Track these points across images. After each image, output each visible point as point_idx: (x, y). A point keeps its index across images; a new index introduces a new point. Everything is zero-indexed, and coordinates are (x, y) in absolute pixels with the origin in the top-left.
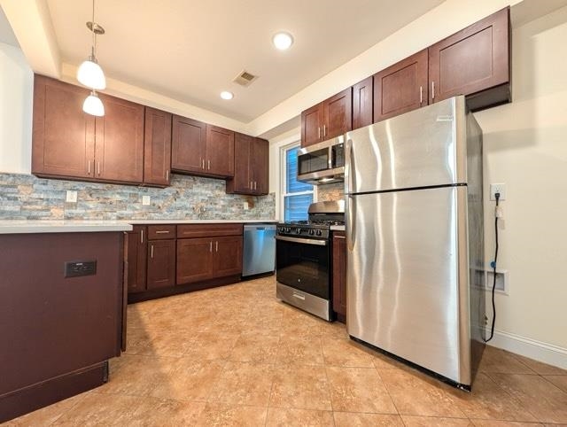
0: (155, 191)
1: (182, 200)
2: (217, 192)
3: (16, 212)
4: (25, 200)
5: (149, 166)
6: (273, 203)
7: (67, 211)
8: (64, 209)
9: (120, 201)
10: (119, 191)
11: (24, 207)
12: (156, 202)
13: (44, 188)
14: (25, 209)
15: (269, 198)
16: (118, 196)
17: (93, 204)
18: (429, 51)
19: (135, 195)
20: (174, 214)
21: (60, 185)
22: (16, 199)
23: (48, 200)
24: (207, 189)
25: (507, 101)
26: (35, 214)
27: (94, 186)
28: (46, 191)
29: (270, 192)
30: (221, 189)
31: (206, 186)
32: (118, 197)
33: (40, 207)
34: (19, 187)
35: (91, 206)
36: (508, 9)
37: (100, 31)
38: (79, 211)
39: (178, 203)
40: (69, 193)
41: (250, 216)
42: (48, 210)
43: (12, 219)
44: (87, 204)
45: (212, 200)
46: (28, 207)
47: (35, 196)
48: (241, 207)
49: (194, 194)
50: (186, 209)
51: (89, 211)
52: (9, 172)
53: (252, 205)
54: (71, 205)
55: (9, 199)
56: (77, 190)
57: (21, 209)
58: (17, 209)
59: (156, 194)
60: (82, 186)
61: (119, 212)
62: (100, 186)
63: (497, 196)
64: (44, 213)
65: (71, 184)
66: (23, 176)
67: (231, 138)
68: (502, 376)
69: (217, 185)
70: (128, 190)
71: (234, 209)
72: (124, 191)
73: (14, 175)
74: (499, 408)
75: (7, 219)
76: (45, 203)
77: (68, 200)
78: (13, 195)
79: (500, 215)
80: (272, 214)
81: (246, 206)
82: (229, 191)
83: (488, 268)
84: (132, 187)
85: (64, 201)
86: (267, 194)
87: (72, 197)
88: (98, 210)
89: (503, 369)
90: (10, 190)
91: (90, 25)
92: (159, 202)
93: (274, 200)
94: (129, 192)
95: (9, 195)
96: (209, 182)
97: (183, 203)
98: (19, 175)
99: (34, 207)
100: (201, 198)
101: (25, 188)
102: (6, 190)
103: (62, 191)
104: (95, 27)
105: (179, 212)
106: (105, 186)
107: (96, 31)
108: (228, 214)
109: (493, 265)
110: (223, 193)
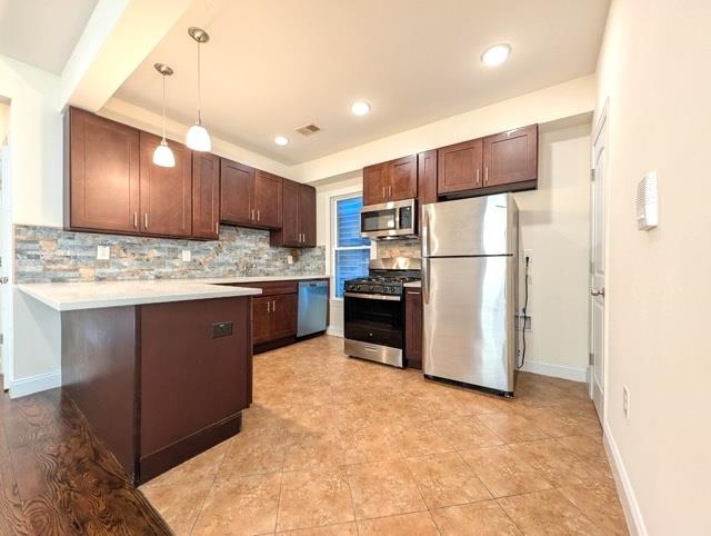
0: (196, 245)
1: (225, 255)
2: (261, 245)
3: (38, 274)
4: (48, 258)
5: (198, 218)
6: (322, 257)
7: (98, 271)
8: (94, 268)
9: (159, 257)
10: (157, 245)
11: (48, 267)
12: (196, 257)
13: (71, 242)
14: (49, 270)
15: (317, 252)
16: (155, 251)
17: (128, 262)
18: (483, 140)
19: (174, 250)
20: (216, 271)
21: (89, 239)
22: (37, 257)
23: (75, 257)
24: (250, 241)
25: (534, 188)
26: (61, 275)
27: (128, 240)
28: (73, 247)
29: (318, 244)
30: (264, 242)
31: (249, 238)
32: (156, 253)
33: (65, 267)
34: (41, 243)
35: (125, 264)
36: (537, 126)
37: (168, 72)
38: (112, 270)
39: (220, 258)
40: (100, 248)
41: (294, 271)
42: (77, 270)
43: (34, 282)
44: (121, 261)
45: (256, 254)
46: (53, 267)
47: (61, 253)
48: (285, 261)
49: (237, 248)
50: (229, 264)
51: (123, 270)
52: (27, 224)
53: (296, 259)
54: (103, 264)
55: (29, 257)
56: (109, 244)
57: (45, 270)
58: (39, 269)
59: (196, 248)
60: (115, 240)
61: (157, 271)
62: (135, 240)
63: (527, 259)
64: (71, 274)
65: (102, 238)
66: (45, 228)
67: (280, 185)
68: (530, 387)
69: (260, 236)
70: (166, 244)
71: (278, 264)
72: (162, 245)
73: (34, 228)
74: (530, 403)
75: (27, 282)
76: (72, 261)
77: (99, 257)
78: (34, 253)
79: (529, 273)
80: (322, 269)
81: (290, 259)
82: (273, 244)
83: (521, 314)
84: (171, 241)
85: (94, 258)
86: (314, 247)
87: (103, 253)
88: (134, 268)
89: (530, 383)
90: (31, 246)
91: (158, 67)
92: (201, 258)
93: (323, 254)
94: (167, 245)
95: (29, 253)
96: (253, 233)
97: (227, 258)
98: (41, 227)
99: (59, 266)
100: (245, 251)
101: (49, 243)
102: (25, 247)
103: (91, 247)
104: (163, 69)
105: (221, 269)
106: (141, 239)
107: (165, 73)
108: (272, 269)
109: (524, 311)
110: (267, 246)
